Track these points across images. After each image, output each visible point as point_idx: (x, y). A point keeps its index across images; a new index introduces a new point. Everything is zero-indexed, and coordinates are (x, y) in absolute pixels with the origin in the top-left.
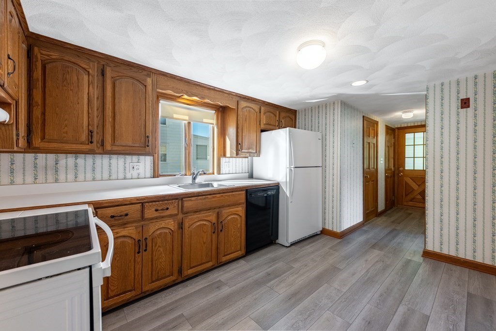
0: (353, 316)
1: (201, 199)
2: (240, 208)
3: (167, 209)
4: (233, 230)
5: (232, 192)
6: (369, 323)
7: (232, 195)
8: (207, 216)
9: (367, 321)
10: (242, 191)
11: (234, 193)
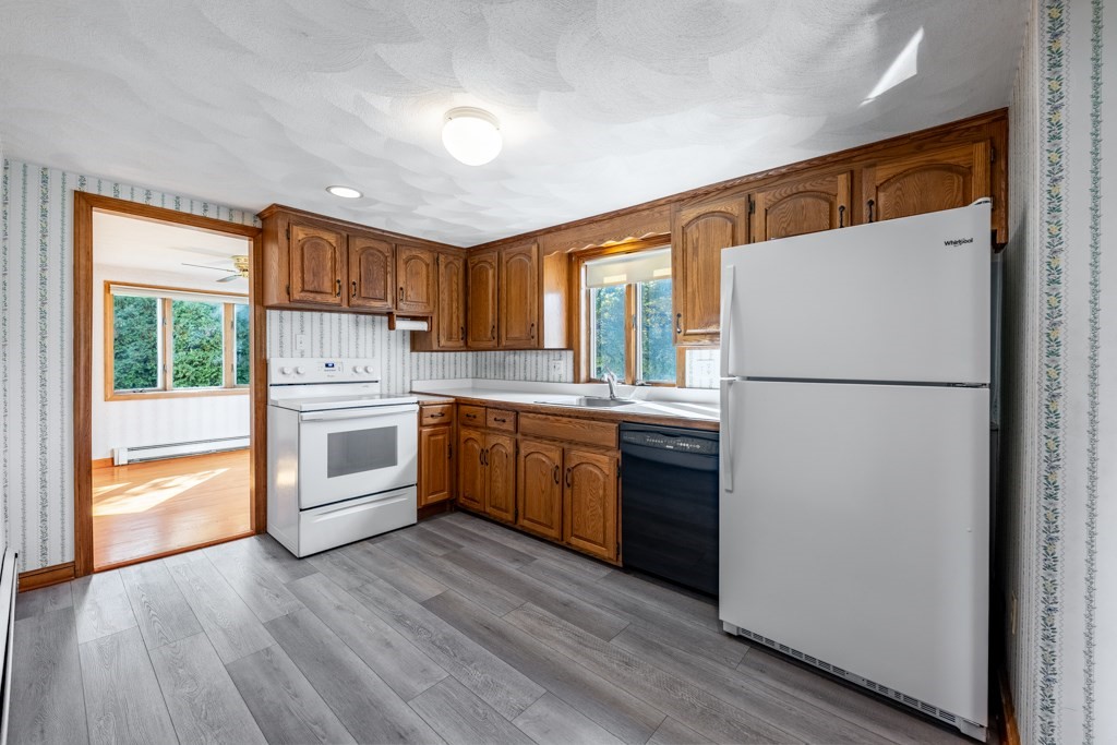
0: (427, 715)
1: (539, 419)
2: (606, 459)
3: (504, 421)
4: (589, 497)
5: (593, 419)
6: (401, 737)
7: (589, 425)
8: (547, 450)
9: (407, 734)
10: (613, 421)
11: (593, 422)
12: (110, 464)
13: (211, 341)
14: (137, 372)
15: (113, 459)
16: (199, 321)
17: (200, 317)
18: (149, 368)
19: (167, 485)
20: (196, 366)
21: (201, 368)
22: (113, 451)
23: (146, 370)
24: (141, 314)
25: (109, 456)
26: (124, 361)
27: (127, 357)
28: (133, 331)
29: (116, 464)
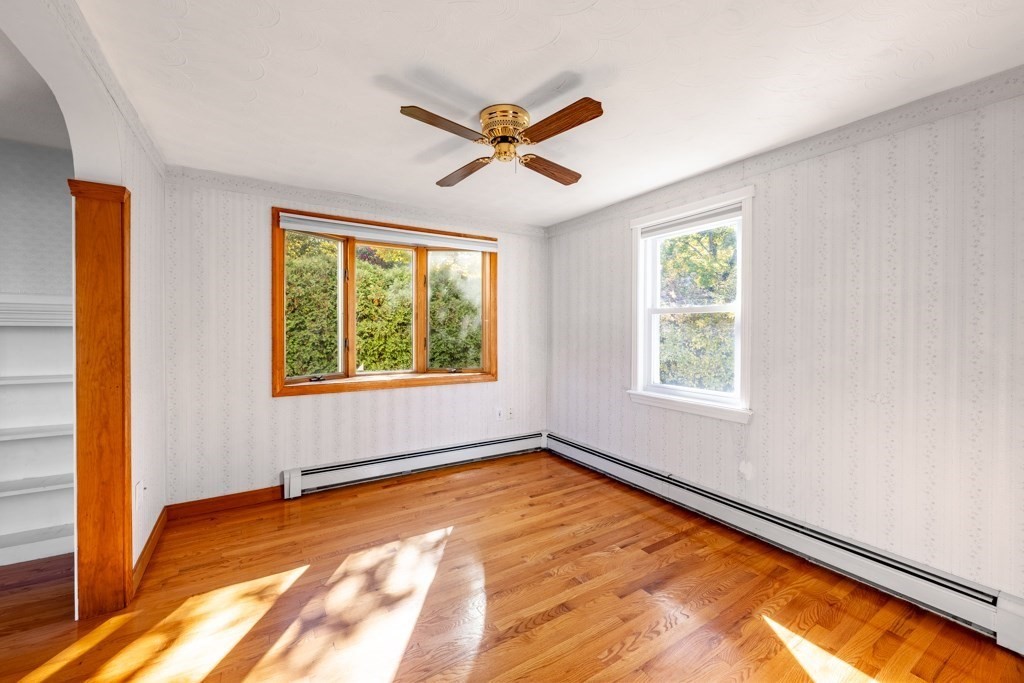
12: (279, 496)
13: (380, 311)
14: (313, 344)
15: (282, 487)
16: (368, 288)
17: (368, 285)
18: (324, 340)
19: (331, 580)
20: (365, 338)
21: (369, 340)
22: (282, 474)
23: (322, 342)
24: (317, 282)
25: (278, 484)
26: (302, 332)
27: (305, 328)
28: (310, 301)
29: (286, 497)
